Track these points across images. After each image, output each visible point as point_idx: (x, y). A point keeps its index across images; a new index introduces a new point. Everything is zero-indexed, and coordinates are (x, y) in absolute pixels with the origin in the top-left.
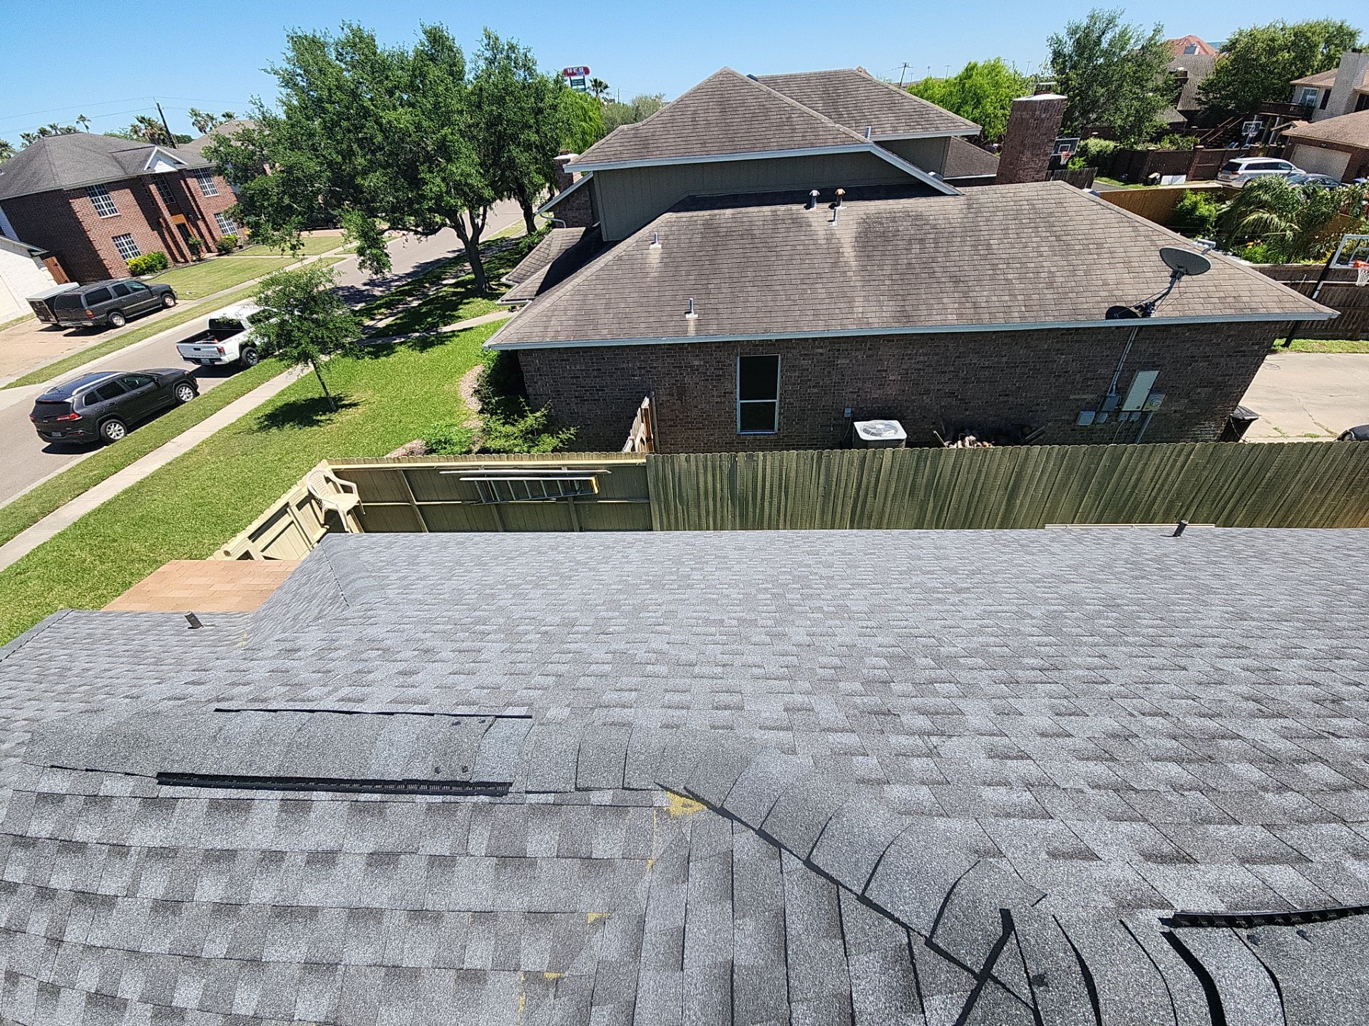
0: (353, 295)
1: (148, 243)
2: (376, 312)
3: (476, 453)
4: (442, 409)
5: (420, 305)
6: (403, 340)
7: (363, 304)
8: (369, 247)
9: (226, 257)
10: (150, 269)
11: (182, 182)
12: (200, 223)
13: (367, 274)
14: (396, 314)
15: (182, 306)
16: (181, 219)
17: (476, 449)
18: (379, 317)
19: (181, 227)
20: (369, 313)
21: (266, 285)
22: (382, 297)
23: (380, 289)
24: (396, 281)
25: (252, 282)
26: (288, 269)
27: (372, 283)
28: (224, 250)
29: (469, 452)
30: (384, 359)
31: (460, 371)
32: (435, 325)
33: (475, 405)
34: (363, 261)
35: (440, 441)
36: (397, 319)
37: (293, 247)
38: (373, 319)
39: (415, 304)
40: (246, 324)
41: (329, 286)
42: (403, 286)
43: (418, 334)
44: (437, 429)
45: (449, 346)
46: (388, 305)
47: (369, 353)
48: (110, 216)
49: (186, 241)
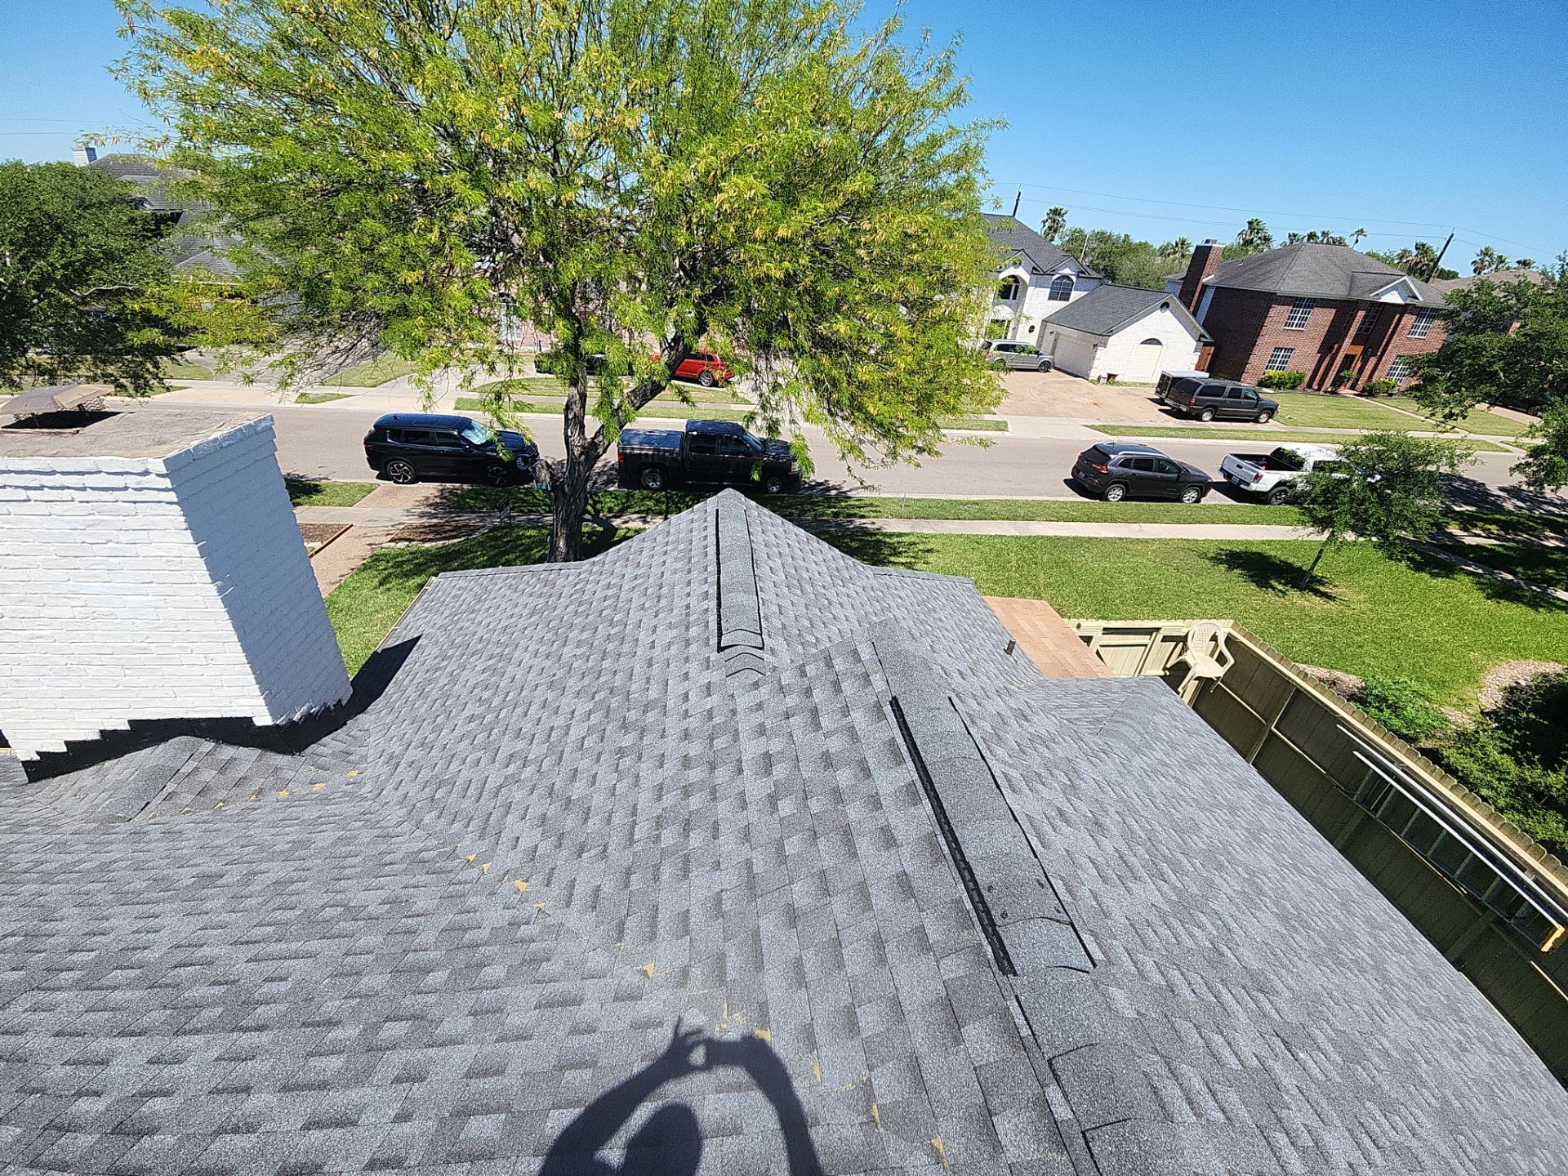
0: (1476, 493)
1: (1304, 359)
2: (1480, 524)
3: (1420, 749)
4: (1436, 673)
5: (1557, 548)
6: (1480, 571)
7: (1473, 509)
8: (1553, 452)
9: (1363, 399)
10: (1279, 385)
11: (1397, 316)
12: (1373, 360)
13: (1519, 479)
14: (1507, 540)
15: (1273, 425)
16: (1358, 350)
17: (1425, 744)
18: (1478, 532)
19: (1349, 359)
20: (1467, 522)
21: (1369, 440)
22: (1510, 513)
23: (1520, 504)
24: (1555, 505)
25: (1356, 432)
26: (1410, 434)
27: (1514, 492)
28: (1369, 392)
29: (1410, 740)
30: (1427, 577)
31: (1521, 652)
32: (1552, 582)
33: (1491, 698)
34: (1528, 464)
35: (1385, 700)
36: (1499, 546)
37: (1450, 416)
38: (1465, 529)
39: (1552, 543)
40: (1308, 466)
41: (1445, 469)
42: (1560, 516)
43: (1510, 577)
44: (1401, 684)
45: (1542, 615)
46: (1505, 526)
47: (1409, 559)
48: (1293, 328)
49: (1339, 371)
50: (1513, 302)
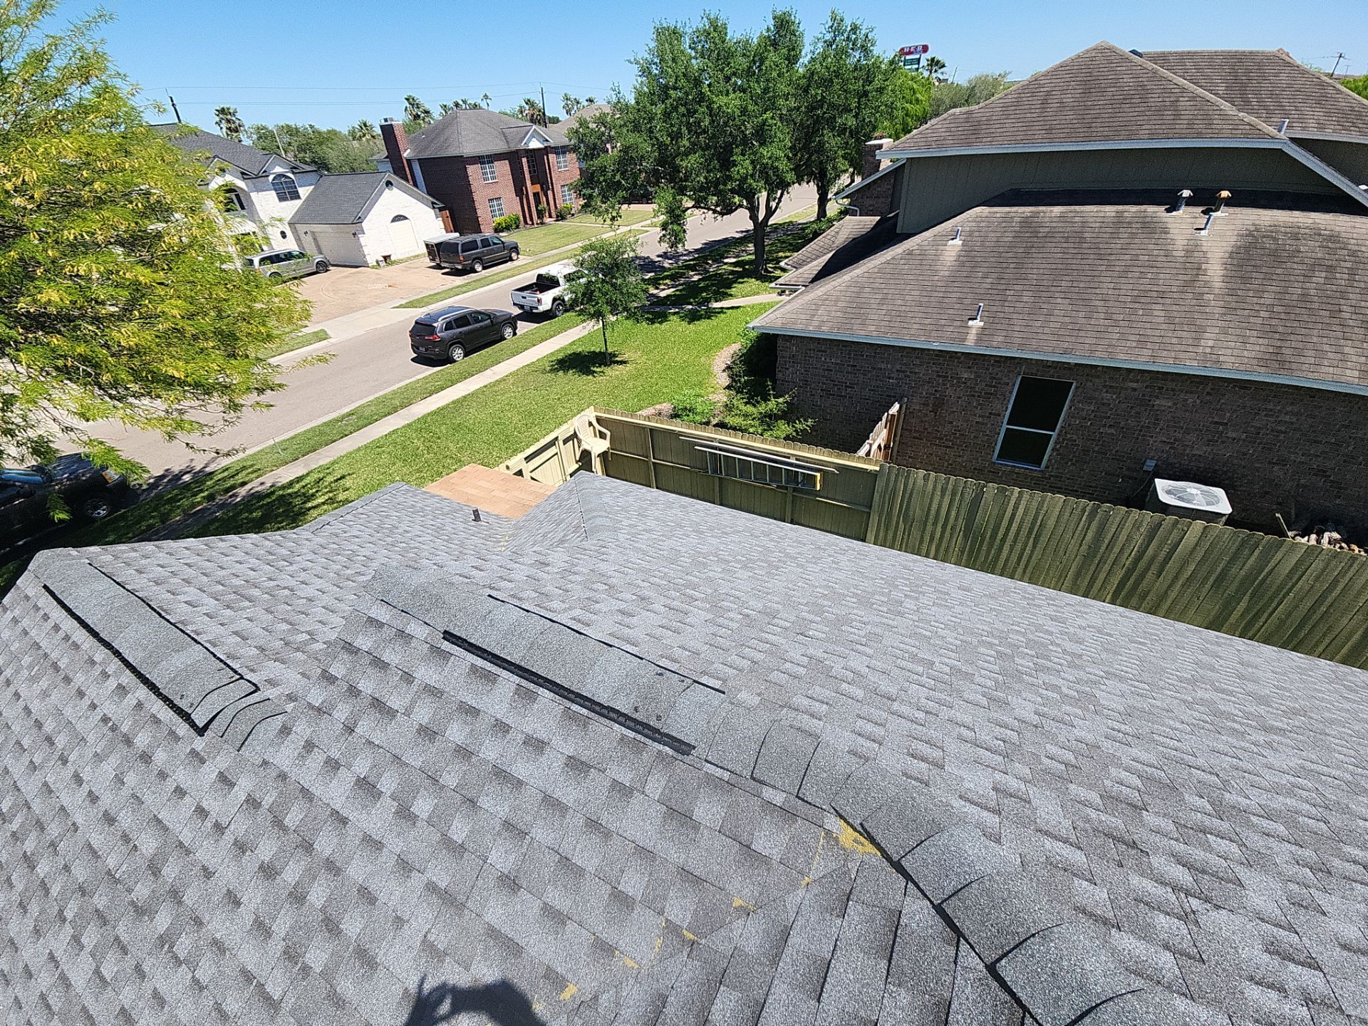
0: (648, 265)
1: (511, 206)
2: (661, 282)
3: (714, 426)
4: (694, 379)
5: (699, 280)
6: (677, 310)
7: (652, 274)
8: (671, 223)
9: (560, 222)
10: (508, 228)
11: (545, 157)
12: (550, 193)
13: (664, 247)
14: (677, 286)
15: (521, 260)
16: (538, 188)
17: (714, 421)
18: (662, 287)
19: (536, 195)
20: (655, 282)
21: (585, 249)
22: (670, 269)
23: (670, 261)
24: (685, 255)
25: (575, 246)
26: (604, 236)
27: (665, 256)
28: (561, 217)
29: (708, 423)
30: (657, 325)
31: (718, 346)
32: (708, 300)
33: (724, 380)
34: (664, 235)
35: (686, 408)
36: (677, 290)
37: (613, 219)
38: (657, 288)
39: (696, 278)
40: (561, 281)
41: (632, 254)
42: (690, 260)
43: (690, 307)
44: (685, 396)
45: (714, 321)
46: (673, 277)
47: (647, 319)
48: (491, 181)
49: (537, 207)
50: (603, 129)
